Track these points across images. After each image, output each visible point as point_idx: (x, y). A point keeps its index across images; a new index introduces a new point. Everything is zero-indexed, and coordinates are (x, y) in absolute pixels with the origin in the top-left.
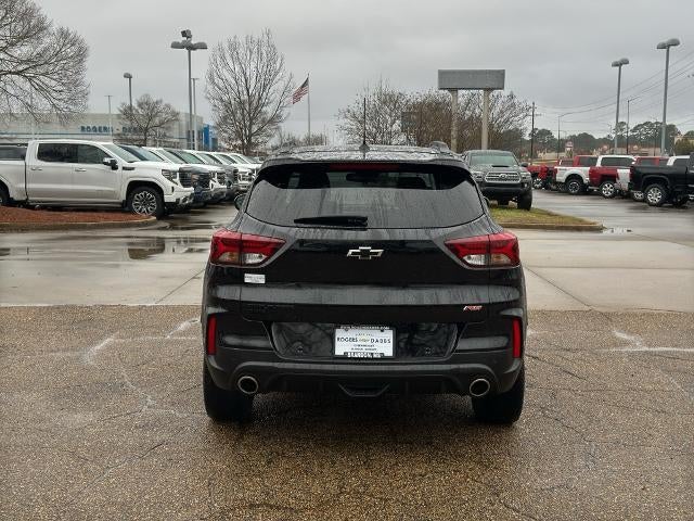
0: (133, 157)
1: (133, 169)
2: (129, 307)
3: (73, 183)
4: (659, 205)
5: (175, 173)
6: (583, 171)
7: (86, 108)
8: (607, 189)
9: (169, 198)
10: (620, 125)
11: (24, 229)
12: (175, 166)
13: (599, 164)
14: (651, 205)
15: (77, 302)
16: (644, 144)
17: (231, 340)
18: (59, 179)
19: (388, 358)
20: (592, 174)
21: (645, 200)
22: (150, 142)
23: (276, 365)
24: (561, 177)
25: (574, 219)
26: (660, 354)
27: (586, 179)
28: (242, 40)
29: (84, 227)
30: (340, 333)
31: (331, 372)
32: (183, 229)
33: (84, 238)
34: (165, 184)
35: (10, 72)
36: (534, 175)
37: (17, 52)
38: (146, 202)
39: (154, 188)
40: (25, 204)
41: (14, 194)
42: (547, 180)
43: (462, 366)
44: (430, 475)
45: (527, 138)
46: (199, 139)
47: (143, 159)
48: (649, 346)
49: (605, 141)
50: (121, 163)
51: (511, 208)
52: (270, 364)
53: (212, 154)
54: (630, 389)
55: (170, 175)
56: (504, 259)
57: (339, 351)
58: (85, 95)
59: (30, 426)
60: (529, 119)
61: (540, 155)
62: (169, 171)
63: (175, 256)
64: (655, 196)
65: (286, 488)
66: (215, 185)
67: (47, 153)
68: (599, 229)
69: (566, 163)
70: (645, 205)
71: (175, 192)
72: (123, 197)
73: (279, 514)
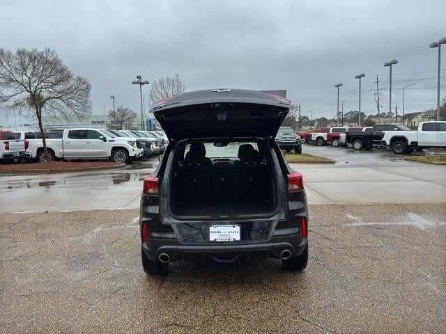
0: (114, 136)
1: (114, 141)
2: (109, 211)
3: (85, 149)
4: (359, 150)
5: (134, 142)
6: (324, 135)
7: (90, 113)
8: (335, 143)
9: (132, 154)
10: (339, 113)
11: (61, 172)
12: (134, 139)
13: (331, 132)
14: (356, 150)
15: (84, 209)
16: (350, 122)
17: (155, 235)
18: (79, 147)
19: (237, 241)
20: (328, 136)
21: (353, 148)
22: (124, 127)
23: (179, 247)
24: (314, 138)
25: (322, 158)
26: (371, 226)
27: (325, 138)
28: (165, 79)
29: (90, 170)
30: (212, 229)
31: (208, 250)
32: (139, 169)
33: (91, 175)
34: (129, 147)
35: (54, 98)
36: (302, 137)
37: (58, 88)
38: (120, 156)
39: (124, 150)
40: (63, 159)
41: (57, 155)
42: (308, 139)
43: (276, 244)
44: (261, 302)
45: (297, 120)
46: (147, 125)
47: (119, 136)
48: (365, 222)
49: (332, 121)
50: (108, 138)
51: (292, 153)
52: (175, 247)
53: (153, 132)
54: (359, 246)
55: (132, 143)
56: (296, 187)
57: (212, 239)
58: (90, 107)
59: (54, 280)
60: (298, 112)
61: (304, 128)
62: (131, 142)
63: (134, 182)
64: (357, 145)
65: (186, 313)
66: (154, 147)
67: (73, 135)
68: (333, 162)
69: (315, 131)
70: (353, 150)
71: (134, 151)
72: (109, 154)
73: (182, 330)
